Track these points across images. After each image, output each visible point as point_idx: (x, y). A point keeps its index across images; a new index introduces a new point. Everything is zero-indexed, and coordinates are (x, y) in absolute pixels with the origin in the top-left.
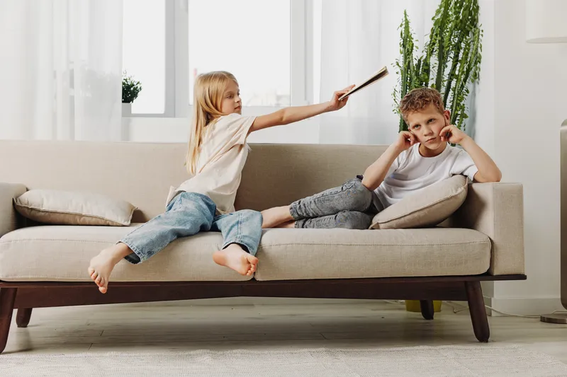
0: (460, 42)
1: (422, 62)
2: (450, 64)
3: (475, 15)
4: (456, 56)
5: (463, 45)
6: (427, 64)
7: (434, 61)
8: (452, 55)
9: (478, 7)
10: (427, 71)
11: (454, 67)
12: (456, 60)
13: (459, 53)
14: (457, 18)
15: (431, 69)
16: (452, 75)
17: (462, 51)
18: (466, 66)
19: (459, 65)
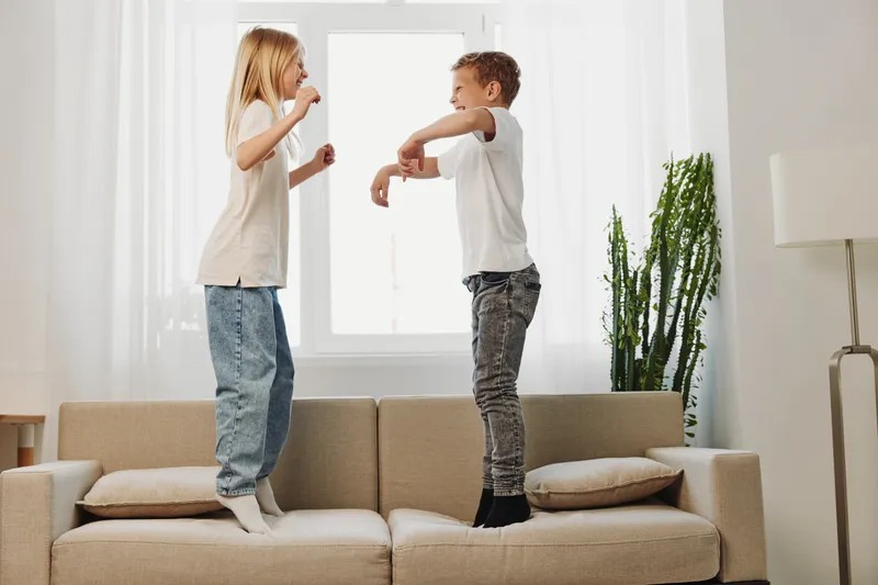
0: (691, 245)
1: (640, 275)
2: (678, 274)
3: (710, 208)
4: (688, 263)
5: (695, 249)
6: (646, 277)
7: (655, 272)
8: (681, 263)
9: (714, 197)
10: (647, 286)
11: (685, 279)
12: (687, 270)
13: (690, 260)
14: (686, 212)
15: (652, 282)
16: (682, 291)
17: (694, 258)
18: (700, 277)
19: (691, 276)
